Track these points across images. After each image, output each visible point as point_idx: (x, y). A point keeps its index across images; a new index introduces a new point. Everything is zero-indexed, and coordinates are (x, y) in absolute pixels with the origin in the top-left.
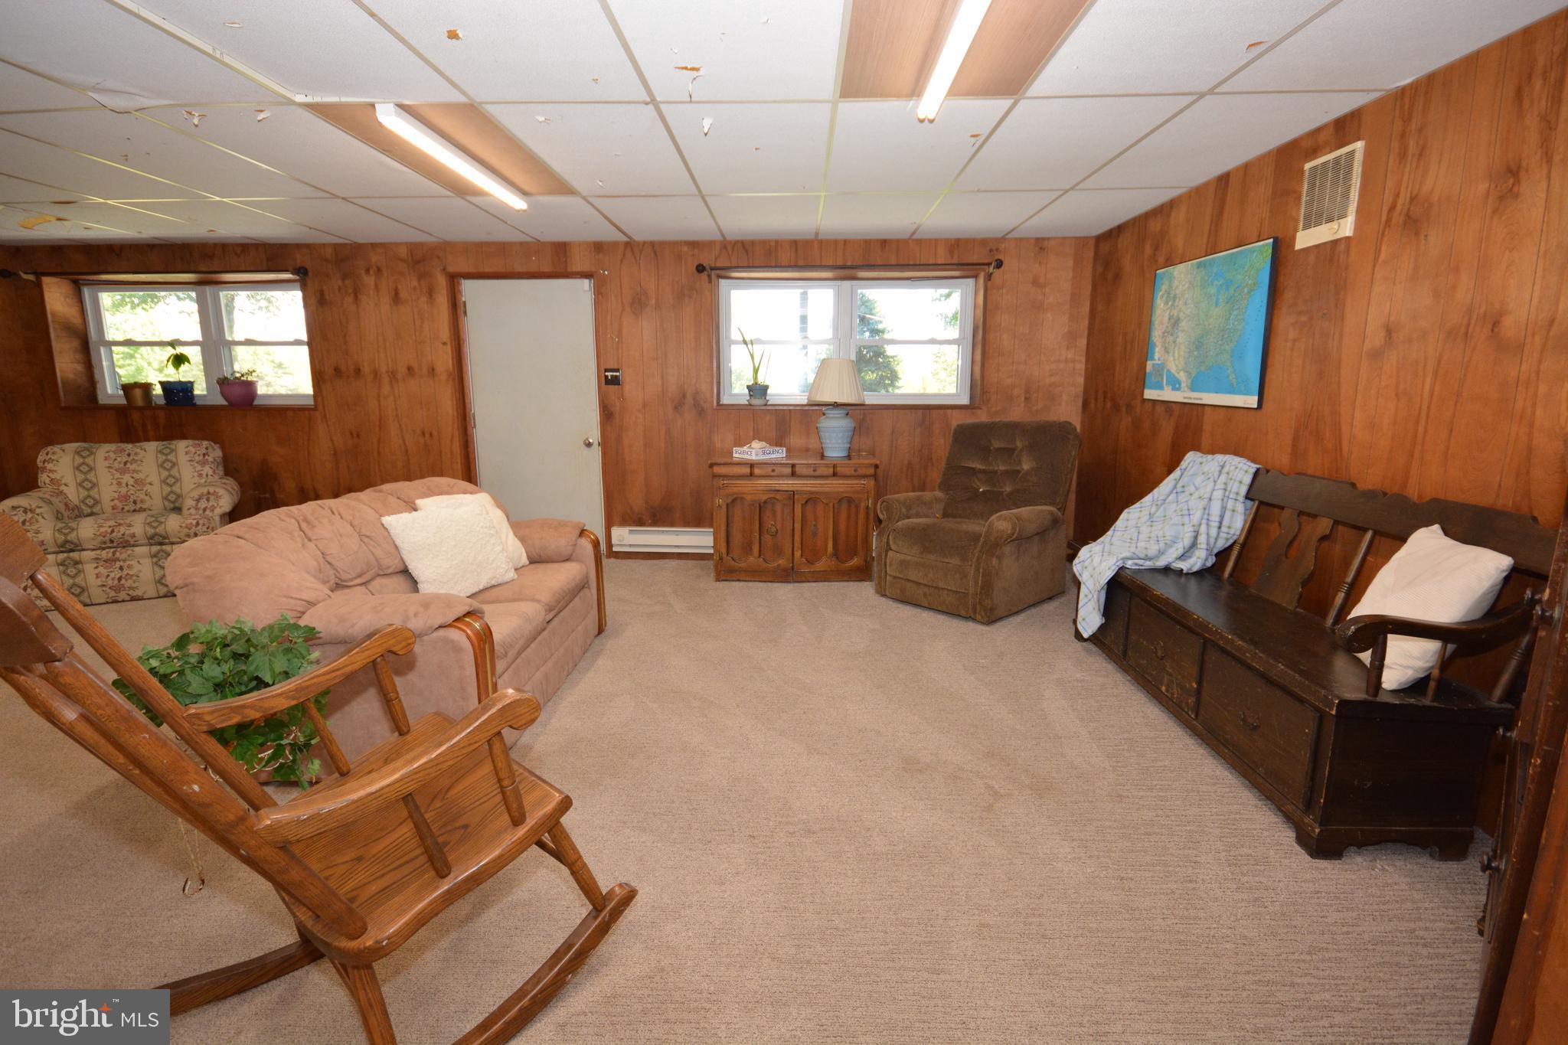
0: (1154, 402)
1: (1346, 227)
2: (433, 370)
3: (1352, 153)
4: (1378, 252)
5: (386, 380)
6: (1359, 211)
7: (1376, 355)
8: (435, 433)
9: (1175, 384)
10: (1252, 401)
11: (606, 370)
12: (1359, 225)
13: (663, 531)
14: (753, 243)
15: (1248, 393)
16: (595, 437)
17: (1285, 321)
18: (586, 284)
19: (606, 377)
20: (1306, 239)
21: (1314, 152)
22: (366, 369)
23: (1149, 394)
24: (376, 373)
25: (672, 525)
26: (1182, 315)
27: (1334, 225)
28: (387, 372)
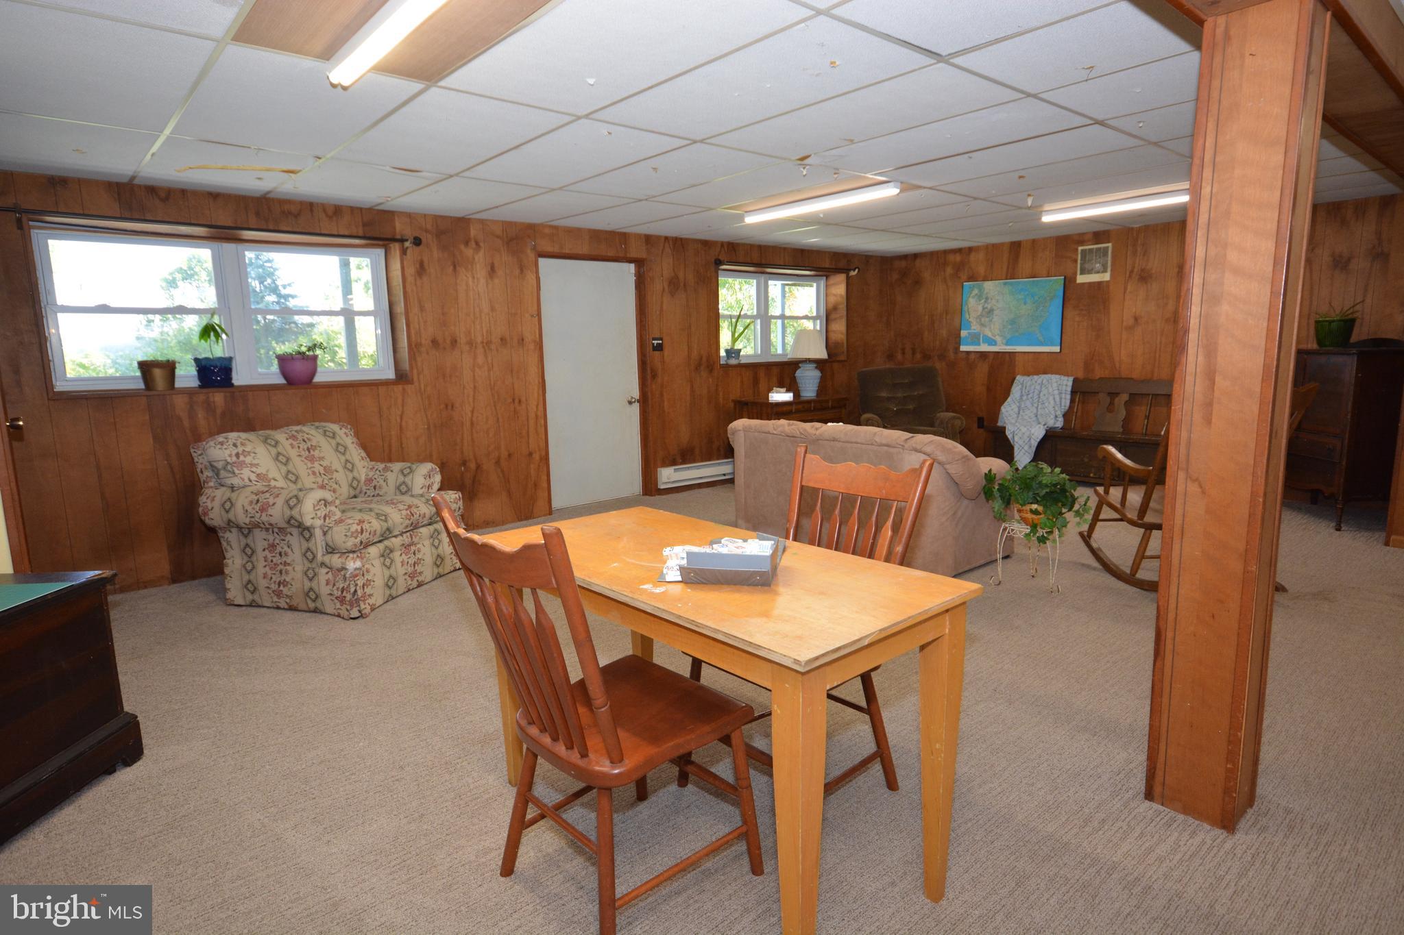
0: (968, 353)
1: (1106, 277)
2: (523, 340)
3: (1108, 247)
4: (1125, 289)
5: (480, 350)
6: (1111, 270)
7: (1130, 329)
8: (523, 399)
9: (992, 342)
10: (1057, 349)
11: (654, 339)
12: (1112, 276)
13: (688, 468)
14: (738, 244)
15: (1052, 344)
16: (636, 394)
17: (1069, 314)
18: (631, 268)
19: (653, 344)
20: (1081, 279)
21: (1082, 243)
22: (462, 339)
23: (963, 348)
24: (470, 343)
25: (694, 461)
26: (995, 308)
27: (1102, 275)
28: (482, 343)
